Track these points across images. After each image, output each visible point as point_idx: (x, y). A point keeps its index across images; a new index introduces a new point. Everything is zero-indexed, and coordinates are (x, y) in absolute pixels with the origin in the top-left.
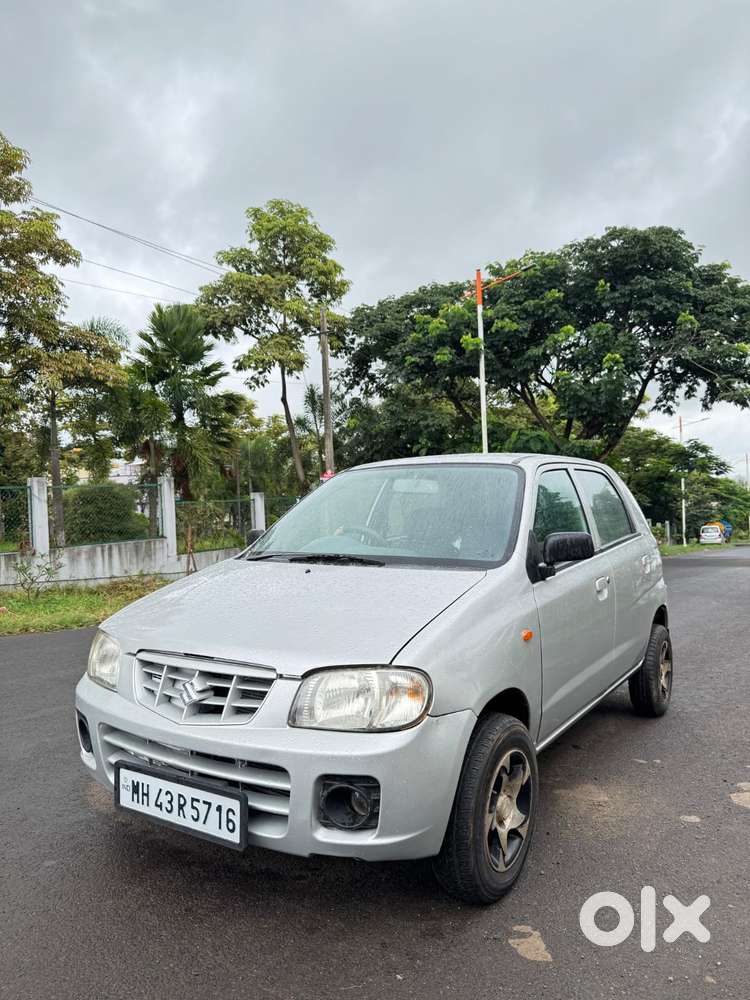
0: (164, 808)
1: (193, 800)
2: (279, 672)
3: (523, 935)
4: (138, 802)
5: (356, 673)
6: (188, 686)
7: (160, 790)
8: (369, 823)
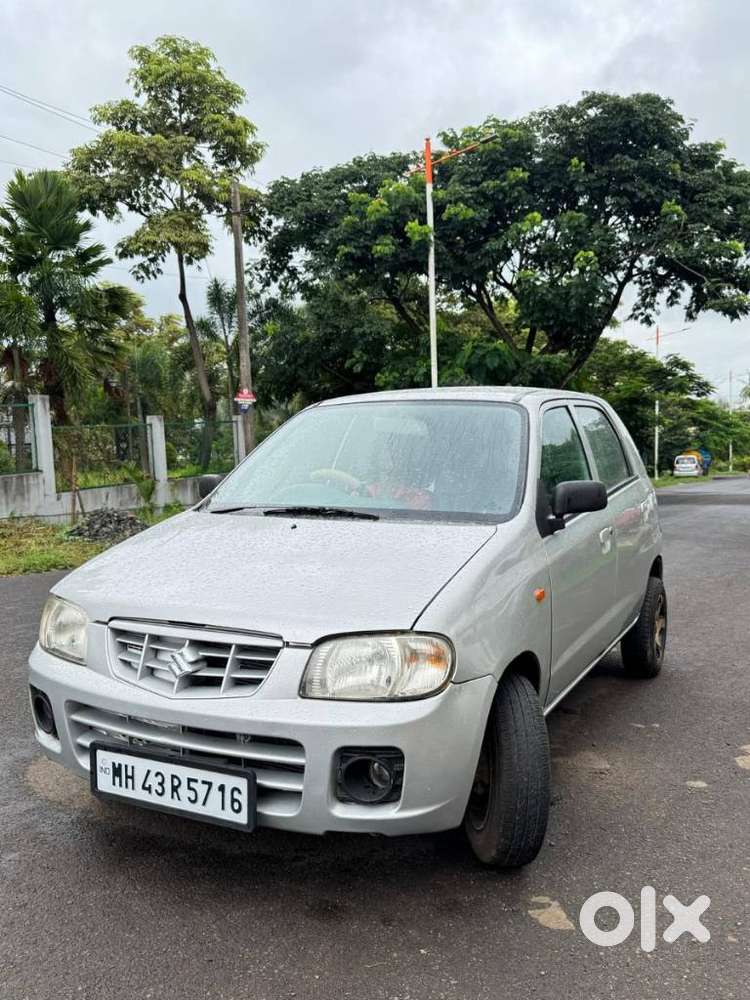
0: (154, 792)
1: (190, 780)
2: (285, 640)
3: (542, 906)
4: (121, 785)
5: (370, 641)
6: (177, 656)
7: (149, 772)
8: (392, 795)
